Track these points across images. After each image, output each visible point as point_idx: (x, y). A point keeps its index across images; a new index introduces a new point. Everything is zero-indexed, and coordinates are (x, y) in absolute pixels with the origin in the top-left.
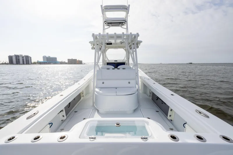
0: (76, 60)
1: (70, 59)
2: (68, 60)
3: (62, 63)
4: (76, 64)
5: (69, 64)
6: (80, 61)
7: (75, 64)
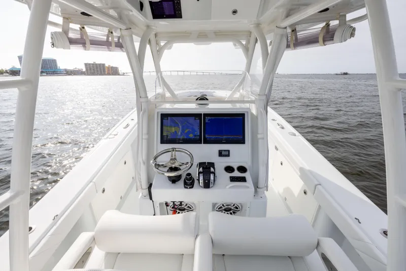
0: (104, 65)
1: (90, 64)
2: (86, 64)
3: (69, 73)
4: (104, 74)
5: (88, 75)
6: (112, 67)
7: (101, 74)
